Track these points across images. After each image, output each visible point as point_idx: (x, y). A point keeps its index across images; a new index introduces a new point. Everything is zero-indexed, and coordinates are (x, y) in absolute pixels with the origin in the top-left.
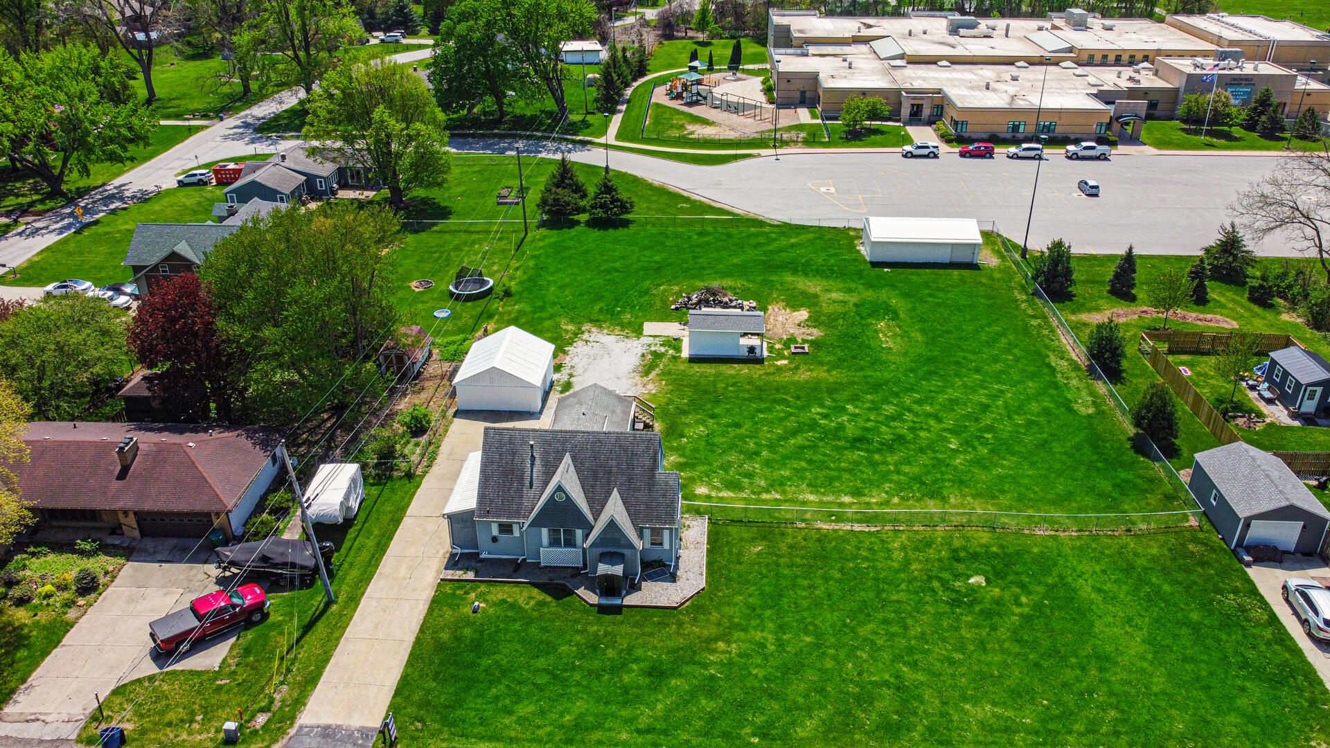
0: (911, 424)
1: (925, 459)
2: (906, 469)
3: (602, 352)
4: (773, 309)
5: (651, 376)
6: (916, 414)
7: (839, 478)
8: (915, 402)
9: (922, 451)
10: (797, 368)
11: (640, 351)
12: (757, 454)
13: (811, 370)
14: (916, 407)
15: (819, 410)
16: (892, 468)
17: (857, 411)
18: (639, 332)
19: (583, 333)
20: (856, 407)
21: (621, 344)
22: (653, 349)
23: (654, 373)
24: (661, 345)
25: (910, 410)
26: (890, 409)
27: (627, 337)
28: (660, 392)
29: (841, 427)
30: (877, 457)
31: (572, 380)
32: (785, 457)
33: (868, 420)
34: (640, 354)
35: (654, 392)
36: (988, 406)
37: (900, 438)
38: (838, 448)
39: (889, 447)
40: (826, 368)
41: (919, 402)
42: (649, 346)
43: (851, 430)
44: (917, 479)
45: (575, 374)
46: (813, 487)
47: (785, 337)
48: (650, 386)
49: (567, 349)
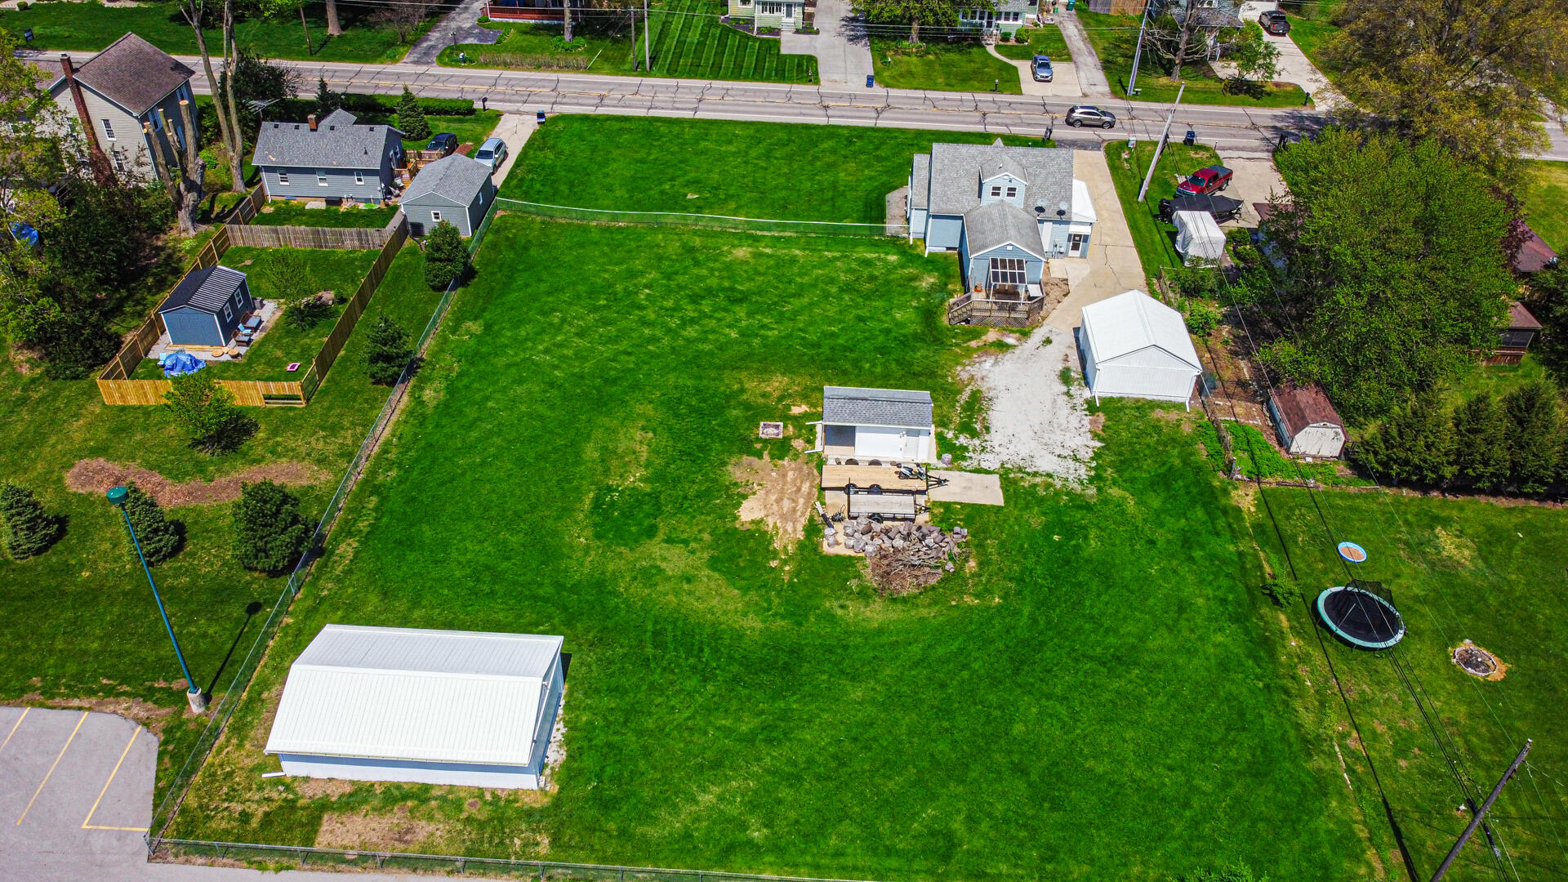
0: (675, 314)
1: (681, 279)
2: (704, 272)
3: (1046, 436)
4: (795, 530)
5: (968, 390)
6: (664, 325)
7: (768, 268)
8: (658, 340)
9: (680, 287)
10: (781, 398)
11: (995, 438)
12: (841, 290)
13: (764, 395)
14: (658, 333)
15: (770, 333)
16: (717, 274)
17: (727, 331)
18: (1008, 479)
19: (1091, 480)
20: (726, 335)
21: (1024, 453)
22: (977, 442)
23: (965, 397)
24: (966, 449)
25: (669, 331)
26: (691, 332)
27: (1020, 470)
28: (951, 367)
29: (750, 314)
30: (726, 284)
31: (1065, 389)
32: (814, 286)
33: (719, 320)
34: (993, 430)
35: (959, 368)
36: (577, 334)
37: (695, 299)
38: (759, 294)
39: (710, 292)
40: (745, 397)
41: (653, 340)
42: (984, 449)
43: (741, 311)
44: (697, 263)
45: (1066, 398)
46: (793, 260)
47: (786, 462)
48: (965, 376)
49: (1099, 444)
